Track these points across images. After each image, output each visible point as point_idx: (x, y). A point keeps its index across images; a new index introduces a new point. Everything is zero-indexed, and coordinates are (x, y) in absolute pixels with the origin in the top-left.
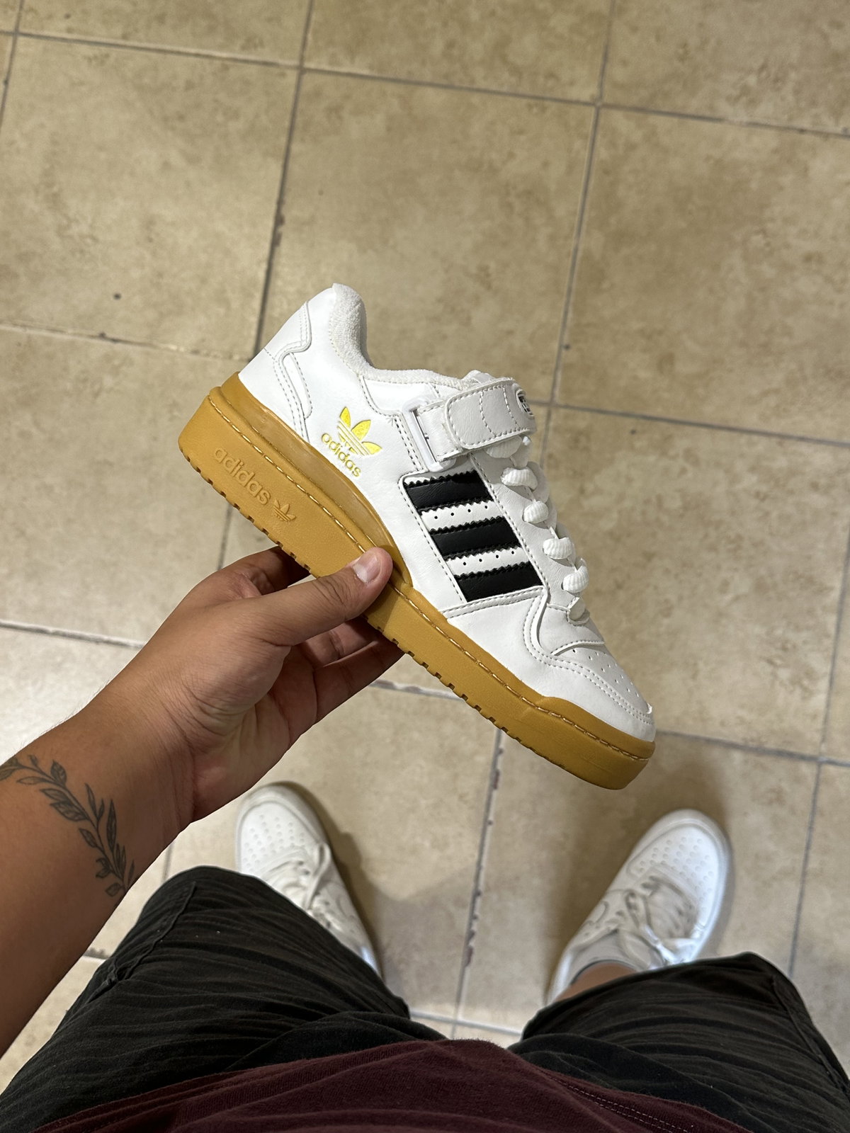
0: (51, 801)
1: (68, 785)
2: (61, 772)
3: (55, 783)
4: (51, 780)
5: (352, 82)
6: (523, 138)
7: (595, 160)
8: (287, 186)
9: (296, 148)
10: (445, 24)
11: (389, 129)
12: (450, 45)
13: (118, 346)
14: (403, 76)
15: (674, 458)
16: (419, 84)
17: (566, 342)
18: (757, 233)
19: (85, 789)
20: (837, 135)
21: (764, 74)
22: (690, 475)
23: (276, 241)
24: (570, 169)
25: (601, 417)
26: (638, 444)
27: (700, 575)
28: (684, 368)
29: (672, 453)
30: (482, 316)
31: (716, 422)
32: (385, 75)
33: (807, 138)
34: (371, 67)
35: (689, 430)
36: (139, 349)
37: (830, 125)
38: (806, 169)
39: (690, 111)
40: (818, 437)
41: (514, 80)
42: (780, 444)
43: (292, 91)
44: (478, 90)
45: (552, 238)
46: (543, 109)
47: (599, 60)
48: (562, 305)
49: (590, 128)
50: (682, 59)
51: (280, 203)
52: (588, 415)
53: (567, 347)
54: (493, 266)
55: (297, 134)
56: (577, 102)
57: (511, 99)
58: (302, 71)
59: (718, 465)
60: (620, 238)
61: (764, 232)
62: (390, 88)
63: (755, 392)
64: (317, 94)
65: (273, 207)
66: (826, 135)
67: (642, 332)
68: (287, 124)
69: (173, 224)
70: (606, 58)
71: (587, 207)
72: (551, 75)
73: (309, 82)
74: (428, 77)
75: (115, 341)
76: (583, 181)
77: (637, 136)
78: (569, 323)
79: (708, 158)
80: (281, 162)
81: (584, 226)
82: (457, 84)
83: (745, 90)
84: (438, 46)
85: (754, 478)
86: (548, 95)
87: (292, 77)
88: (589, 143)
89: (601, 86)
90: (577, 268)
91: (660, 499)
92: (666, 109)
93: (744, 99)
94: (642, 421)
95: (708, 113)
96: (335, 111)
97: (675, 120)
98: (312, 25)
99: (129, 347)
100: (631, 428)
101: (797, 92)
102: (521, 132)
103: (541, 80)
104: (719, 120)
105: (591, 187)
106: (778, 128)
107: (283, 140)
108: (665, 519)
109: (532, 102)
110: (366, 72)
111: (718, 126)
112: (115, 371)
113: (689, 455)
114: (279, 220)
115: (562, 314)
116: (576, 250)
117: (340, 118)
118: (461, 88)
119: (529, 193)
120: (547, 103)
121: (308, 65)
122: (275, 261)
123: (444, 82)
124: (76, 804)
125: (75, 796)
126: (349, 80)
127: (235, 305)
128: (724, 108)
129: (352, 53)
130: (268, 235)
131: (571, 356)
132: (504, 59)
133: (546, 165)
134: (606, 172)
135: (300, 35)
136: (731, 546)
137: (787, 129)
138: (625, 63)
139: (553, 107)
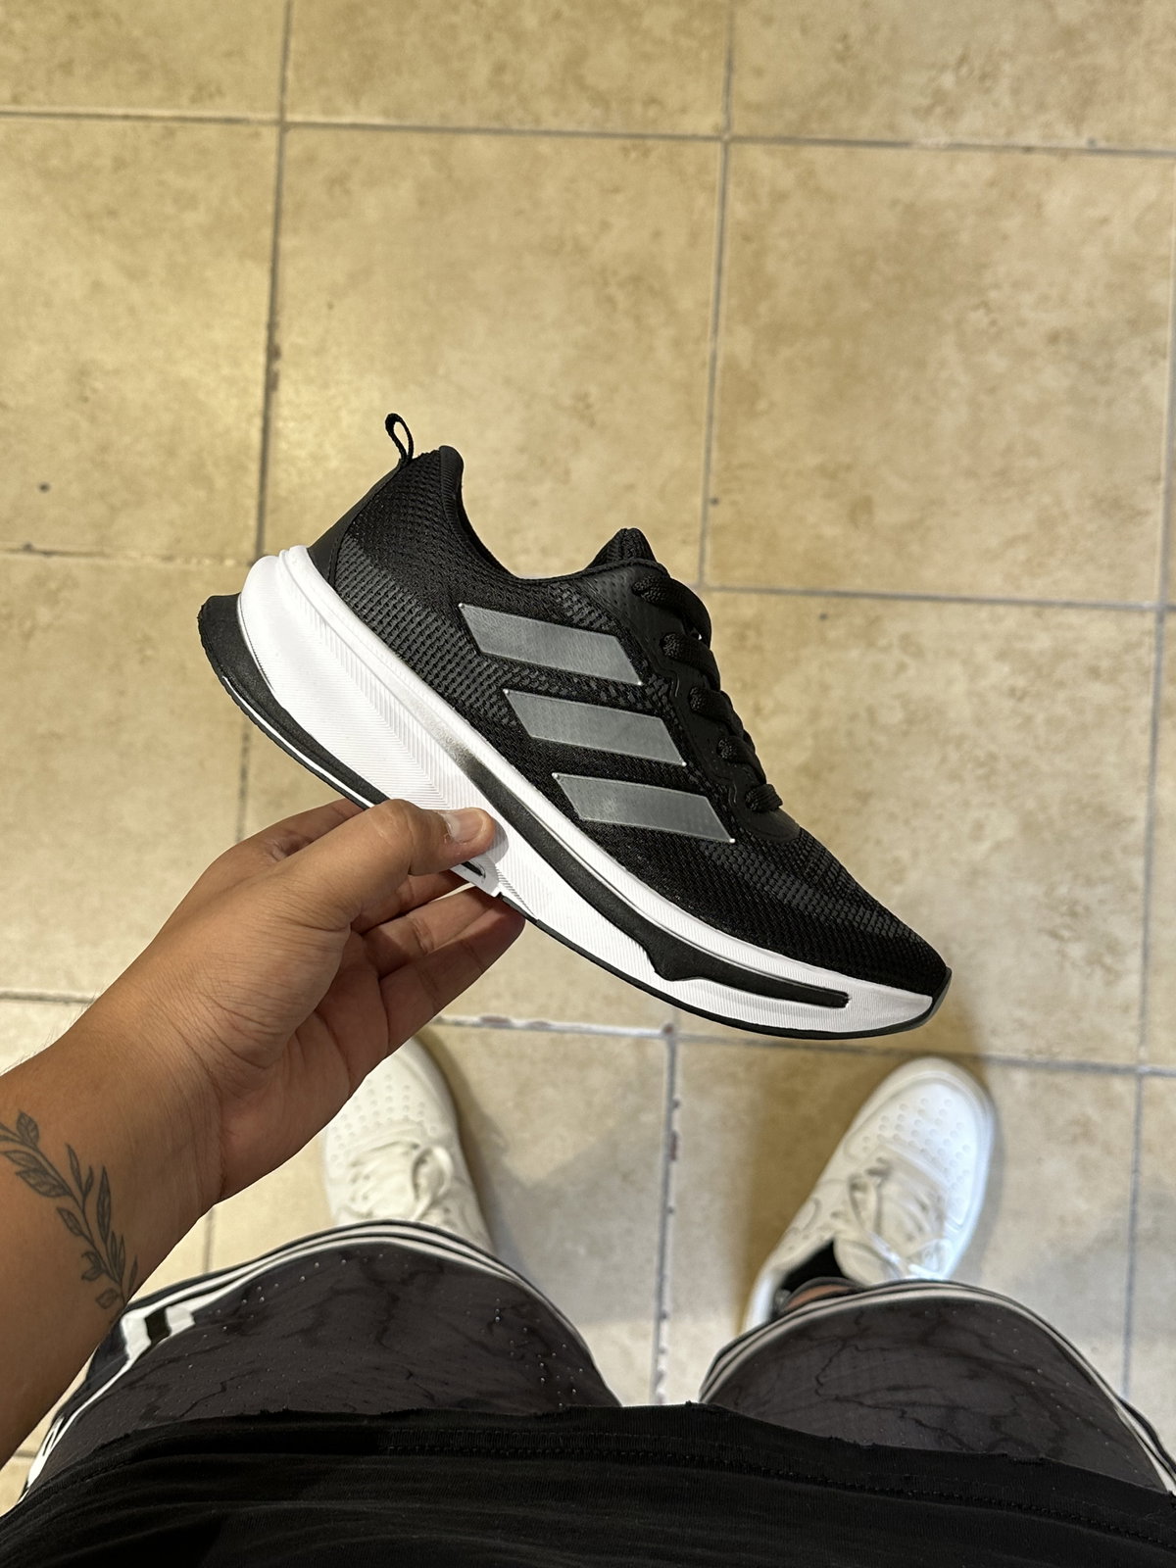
0: (18, 1168)
1: (41, 1145)
2: (30, 1128)
3: (22, 1143)
4: (17, 1139)
5: (359, 137)
6: (619, 198)
7: (729, 222)
8: (280, 299)
9: (287, 243)
10: (489, 38)
11: (422, 203)
12: (500, 68)
13: (54, 561)
14: (434, 122)
15: (886, 649)
16: (459, 131)
17: (712, 494)
18: (976, 308)
19: (64, 1151)
20: (1081, 151)
21: (964, 70)
22: (911, 672)
23: (271, 384)
24: (694, 237)
25: (773, 599)
26: (832, 634)
27: (940, 817)
28: (887, 516)
29: (882, 642)
30: (585, 468)
31: (943, 593)
32: (407, 123)
33: (1038, 160)
34: (386, 113)
35: (903, 606)
36: (83, 561)
37: (1069, 138)
38: (1039, 206)
39: (862, 135)
40: (1092, 599)
41: (597, 112)
42: (1039, 615)
43: (273, 158)
44: (547, 133)
45: (677, 343)
46: (646, 153)
47: (720, 70)
48: (701, 440)
49: (717, 175)
50: (841, 58)
51: (272, 326)
52: (754, 597)
53: (715, 502)
54: (594, 391)
55: (286, 222)
56: (694, 138)
57: (597, 142)
58: (284, 127)
59: (951, 654)
60: (776, 334)
61: (985, 305)
62: (418, 141)
63: (993, 542)
64: (310, 159)
65: (262, 336)
66: (1064, 153)
67: (823, 471)
68: (270, 208)
69: (116, 372)
70: (730, 66)
71: (724, 293)
72: (652, 101)
73: (296, 145)
74: (471, 122)
75: (47, 553)
76: (714, 256)
77: (787, 180)
78: (714, 465)
79: (895, 203)
80: (267, 266)
81: (722, 322)
82: (516, 126)
83: (939, 96)
84: (480, 72)
85: (1006, 669)
86: (650, 131)
87: (270, 137)
88: (717, 197)
89: (727, 109)
90: (718, 383)
91: (871, 712)
92: (826, 136)
93: (939, 110)
94: (835, 600)
95: (888, 136)
96: (338, 182)
97: (840, 151)
98: (292, 56)
99: (70, 561)
100: (819, 611)
101: (1015, 91)
102: (616, 190)
103: (638, 108)
104: (906, 145)
105: (726, 262)
106: (992, 148)
107: (267, 233)
108: (882, 739)
109: (628, 143)
110: (378, 120)
111: (905, 153)
112: (52, 599)
113: (909, 644)
114: (273, 352)
115: (703, 451)
116: (714, 358)
117: (347, 192)
118: (521, 133)
119: (636, 280)
120: (650, 143)
121: (291, 117)
122: (273, 414)
123: (496, 125)
124: (52, 1173)
125: (51, 1160)
126: (356, 134)
127: (220, 483)
128: (910, 126)
129: (355, 94)
130: (259, 375)
131: (721, 514)
132: (581, 84)
133: (657, 235)
134: (747, 239)
135: (275, 75)
136: (981, 772)
137: (1007, 148)
138: (759, 72)
139: (660, 148)
